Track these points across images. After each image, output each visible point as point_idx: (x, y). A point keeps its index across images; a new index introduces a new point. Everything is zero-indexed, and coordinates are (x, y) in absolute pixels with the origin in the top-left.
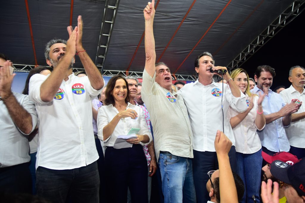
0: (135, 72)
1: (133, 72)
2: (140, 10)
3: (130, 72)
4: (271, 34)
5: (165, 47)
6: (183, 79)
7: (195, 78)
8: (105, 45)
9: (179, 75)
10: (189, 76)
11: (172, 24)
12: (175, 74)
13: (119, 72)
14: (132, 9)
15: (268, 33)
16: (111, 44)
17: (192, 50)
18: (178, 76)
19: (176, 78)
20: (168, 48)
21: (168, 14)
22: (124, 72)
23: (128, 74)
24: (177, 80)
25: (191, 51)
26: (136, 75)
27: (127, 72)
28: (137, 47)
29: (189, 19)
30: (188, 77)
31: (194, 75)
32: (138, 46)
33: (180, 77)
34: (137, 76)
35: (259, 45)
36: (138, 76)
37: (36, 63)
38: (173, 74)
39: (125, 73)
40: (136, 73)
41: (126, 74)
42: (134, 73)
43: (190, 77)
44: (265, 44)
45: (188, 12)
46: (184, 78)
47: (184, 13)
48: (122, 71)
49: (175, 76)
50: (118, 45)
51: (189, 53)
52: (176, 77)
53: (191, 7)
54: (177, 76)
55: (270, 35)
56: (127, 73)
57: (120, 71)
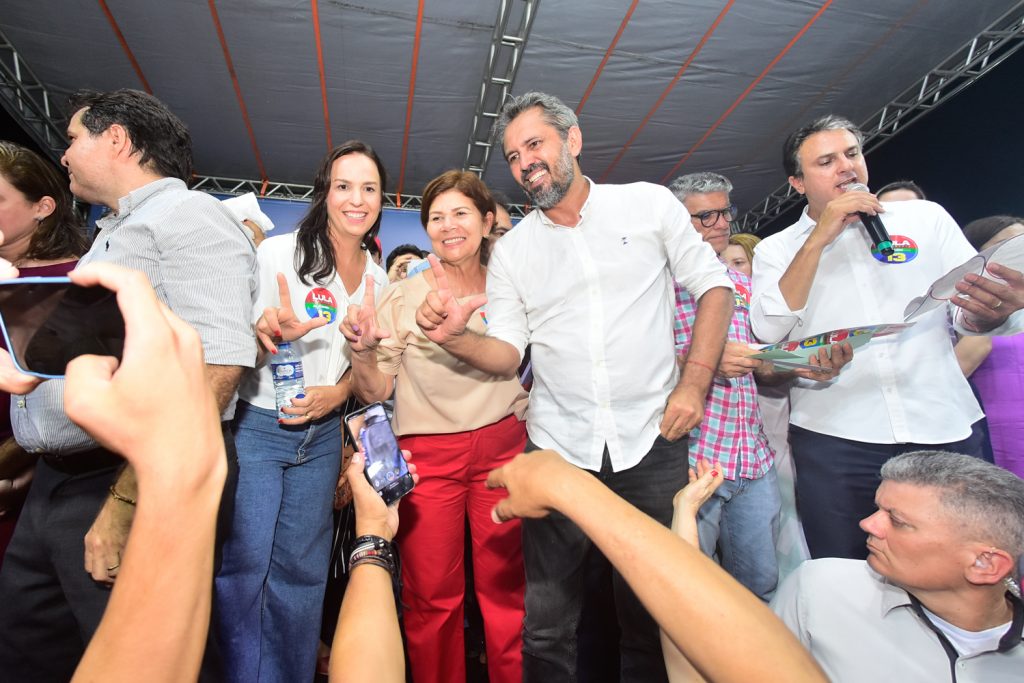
2: (576, 47)
4: (930, 101)
8: (486, 140)
11: (651, 82)
14: (556, 43)
15: (921, 97)
17: (688, 152)
21: (646, 55)
22: (520, 207)
25: (685, 156)
27: (527, 207)
29: (697, 68)
35: (883, 132)
44: (901, 128)
45: (699, 47)
47: (689, 51)
53: (710, 32)
55: (925, 103)
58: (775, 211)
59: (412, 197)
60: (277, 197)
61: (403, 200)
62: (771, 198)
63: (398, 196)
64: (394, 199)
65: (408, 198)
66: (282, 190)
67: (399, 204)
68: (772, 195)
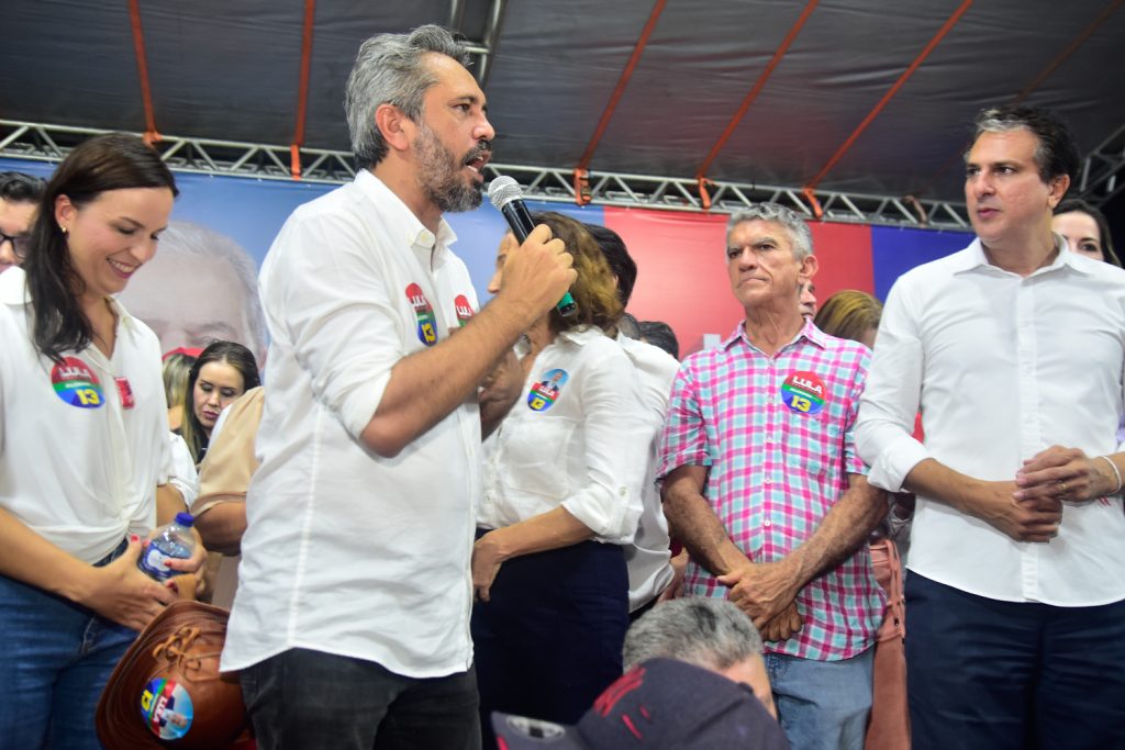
0: (617, 176)
1: (606, 175)
3: (594, 173)
5: (774, 54)
6: (854, 214)
7: (919, 208)
8: (478, 41)
9: (833, 195)
10: (886, 199)
12: (815, 188)
13: (537, 174)
16: (509, 38)
17: (908, 66)
18: (829, 202)
19: (819, 211)
20: (787, 57)
22: (564, 176)
23: (585, 183)
24: (825, 218)
25: (901, 75)
26: (622, 190)
27: (579, 174)
28: (631, 54)
30: (878, 203)
31: (910, 198)
32: (636, 44)
33: (839, 206)
34: (629, 196)
36: (635, 195)
37: (150, 124)
38: (804, 191)
39: (570, 179)
40: (626, 181)
41: (573, 186)
42: (612, 180)
43: (890, 204)
46: (861, 209)
48: (557, 172)
49: (813, 201)
50: (542, 42)
51: (894, 82)
52: (822, 205)
54: (823, 200)
56: (577, 182)
57: (544, 170)
58: (1105, 183)
59: (325, 153)
60: (19, 154)
61: (306, 161)
62: (1094, 159)
63: (294, 151)
64: (286, 159)
65: (316, 157)
66: (30, 138)
67: (296, 168)
68: (1096, 152)
